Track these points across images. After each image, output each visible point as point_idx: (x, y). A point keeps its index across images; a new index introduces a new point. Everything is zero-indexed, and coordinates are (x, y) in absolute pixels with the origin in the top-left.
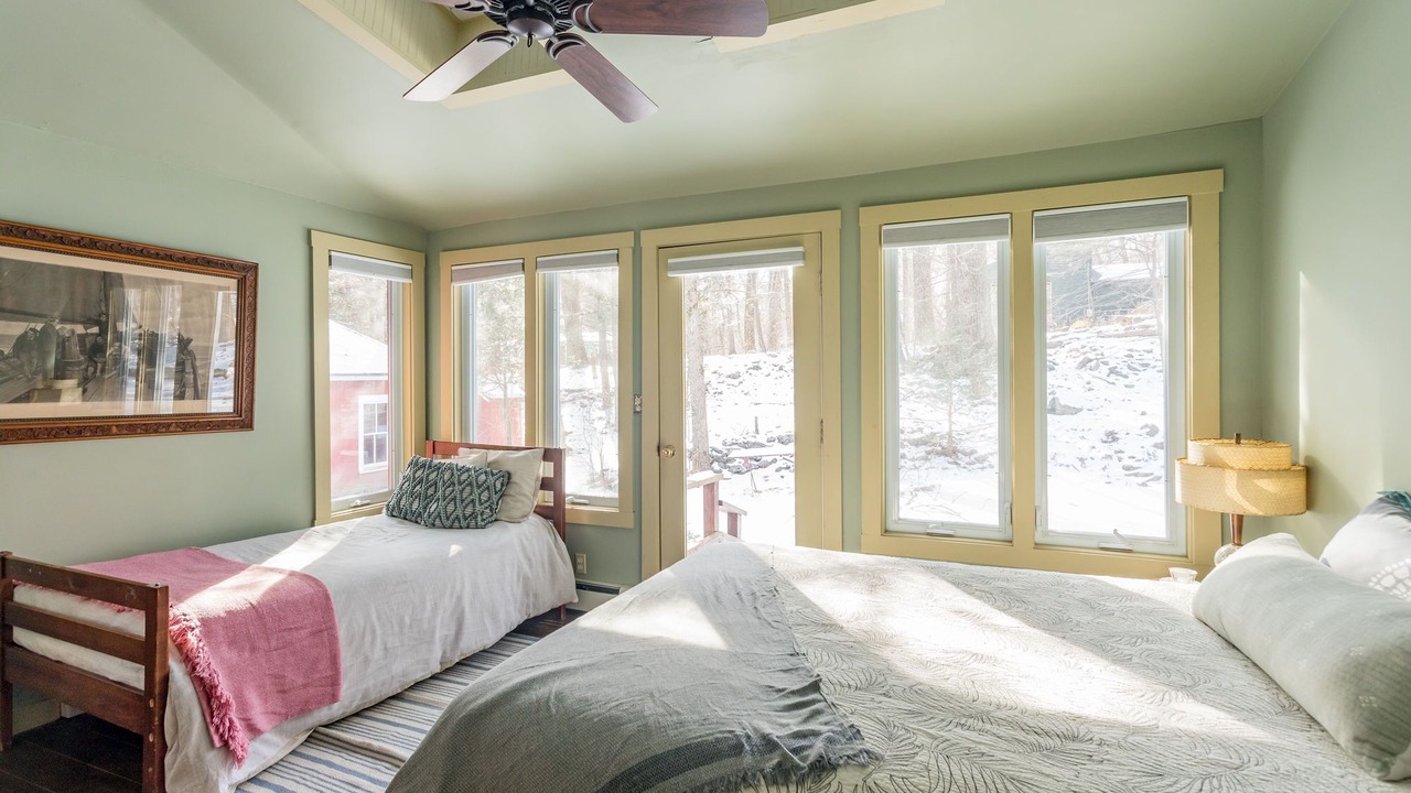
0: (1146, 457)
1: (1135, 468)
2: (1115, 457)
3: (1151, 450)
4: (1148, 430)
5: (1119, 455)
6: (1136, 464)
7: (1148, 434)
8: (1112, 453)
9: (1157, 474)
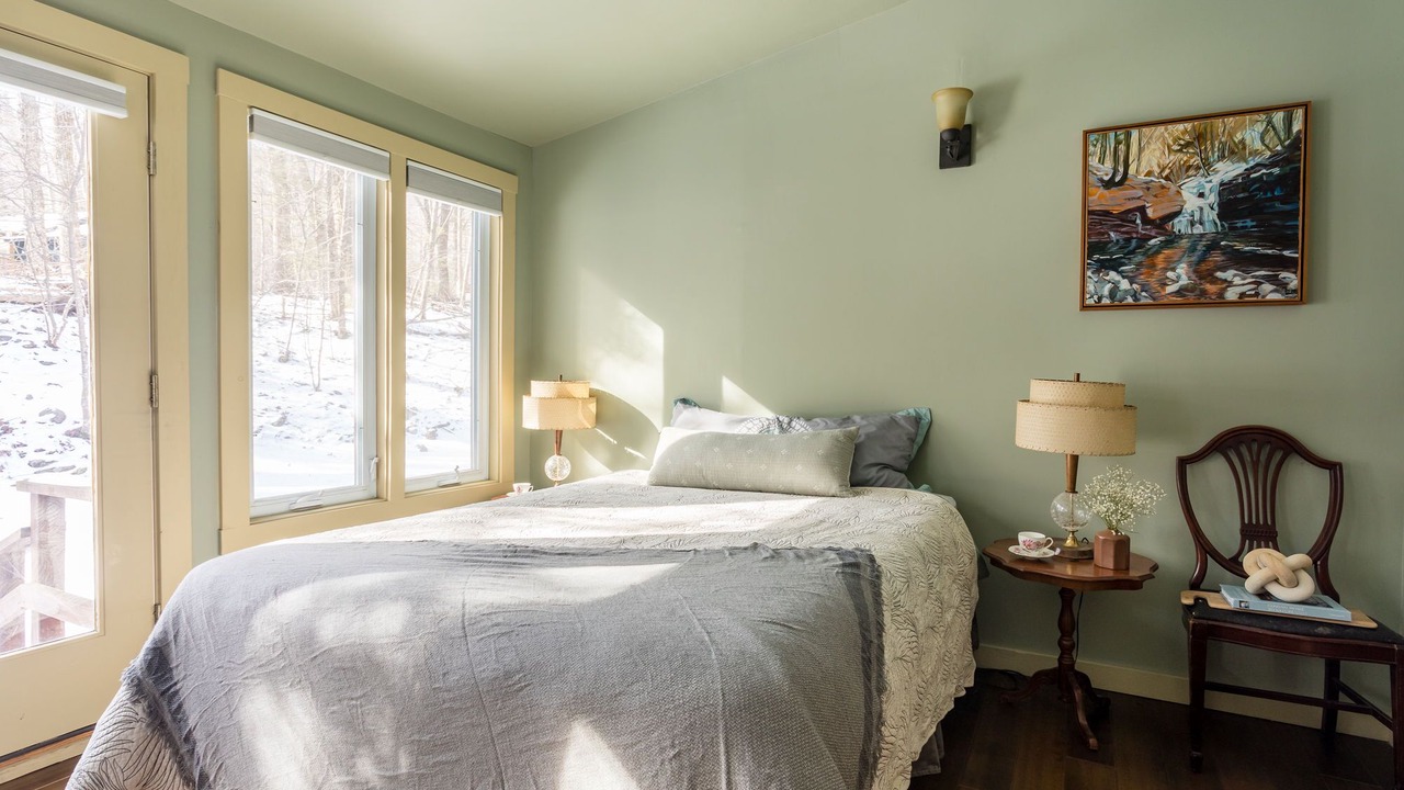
0: (60, 448)
1: (48, 463)
2: (14, 453)
3: (65, 439)
4: (52, 416)
5: (21, 449)
6: (49, 458)
7: (53, 420)
8: (9, 448)
9: (80, 464)
